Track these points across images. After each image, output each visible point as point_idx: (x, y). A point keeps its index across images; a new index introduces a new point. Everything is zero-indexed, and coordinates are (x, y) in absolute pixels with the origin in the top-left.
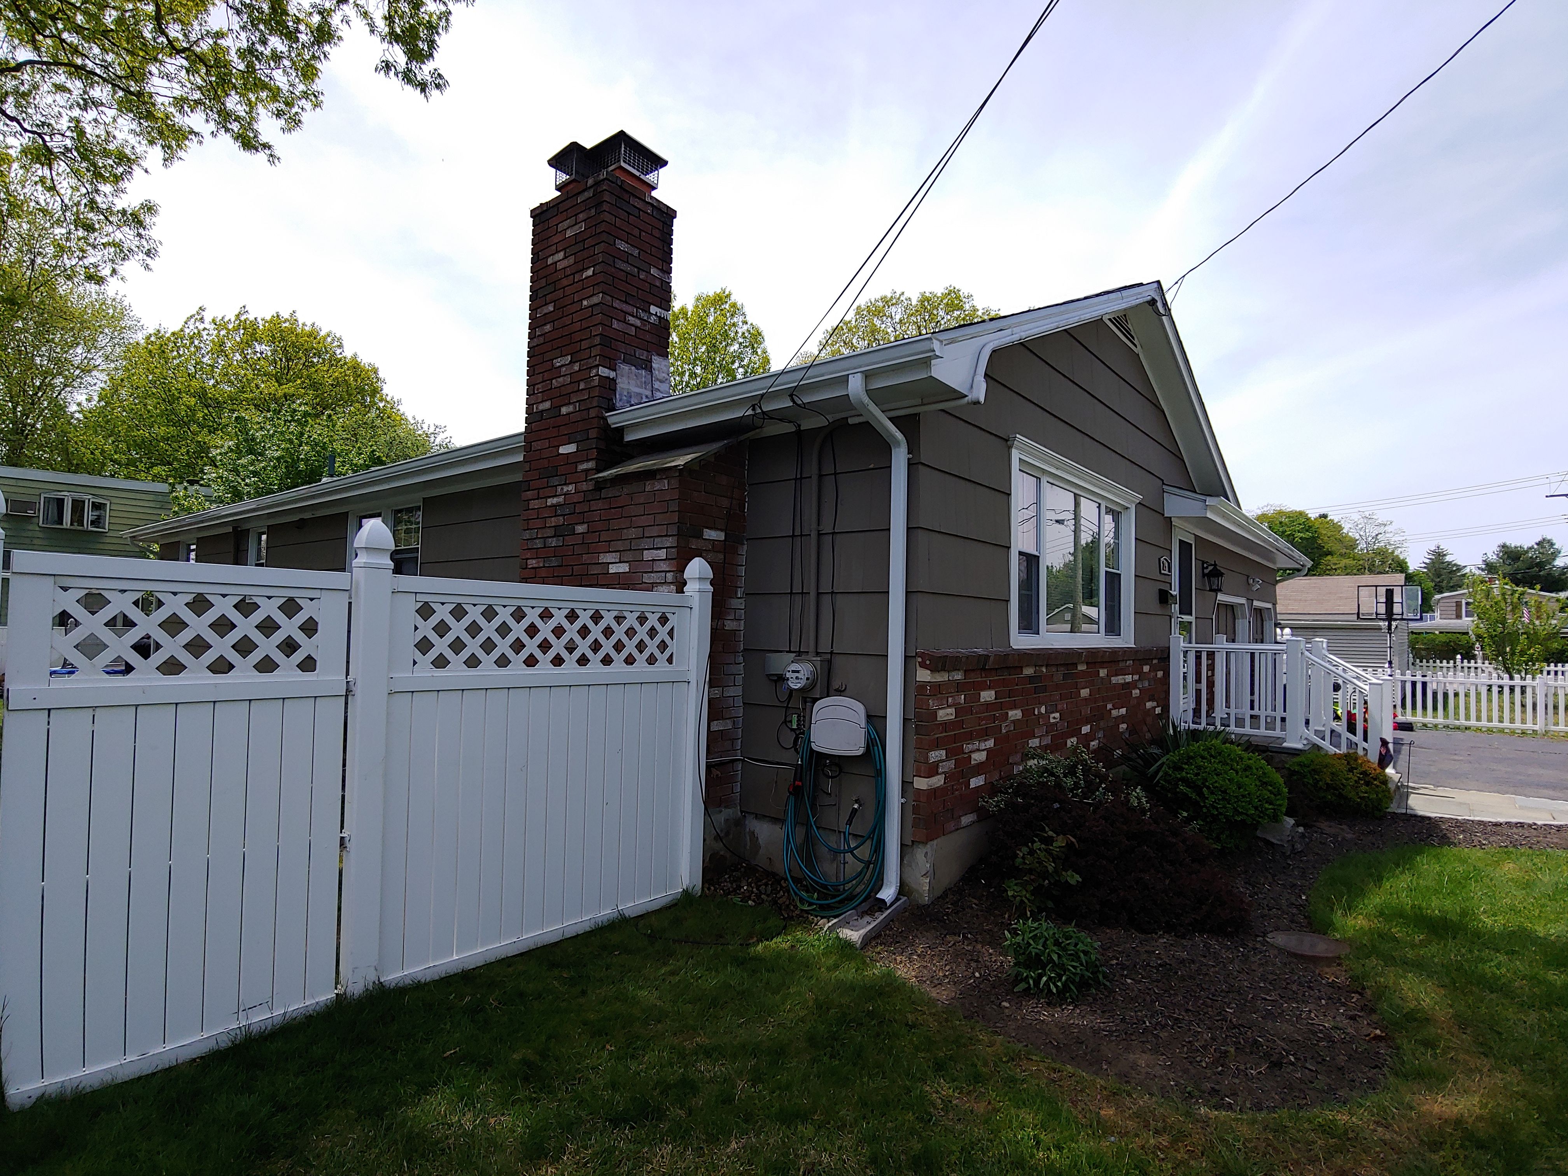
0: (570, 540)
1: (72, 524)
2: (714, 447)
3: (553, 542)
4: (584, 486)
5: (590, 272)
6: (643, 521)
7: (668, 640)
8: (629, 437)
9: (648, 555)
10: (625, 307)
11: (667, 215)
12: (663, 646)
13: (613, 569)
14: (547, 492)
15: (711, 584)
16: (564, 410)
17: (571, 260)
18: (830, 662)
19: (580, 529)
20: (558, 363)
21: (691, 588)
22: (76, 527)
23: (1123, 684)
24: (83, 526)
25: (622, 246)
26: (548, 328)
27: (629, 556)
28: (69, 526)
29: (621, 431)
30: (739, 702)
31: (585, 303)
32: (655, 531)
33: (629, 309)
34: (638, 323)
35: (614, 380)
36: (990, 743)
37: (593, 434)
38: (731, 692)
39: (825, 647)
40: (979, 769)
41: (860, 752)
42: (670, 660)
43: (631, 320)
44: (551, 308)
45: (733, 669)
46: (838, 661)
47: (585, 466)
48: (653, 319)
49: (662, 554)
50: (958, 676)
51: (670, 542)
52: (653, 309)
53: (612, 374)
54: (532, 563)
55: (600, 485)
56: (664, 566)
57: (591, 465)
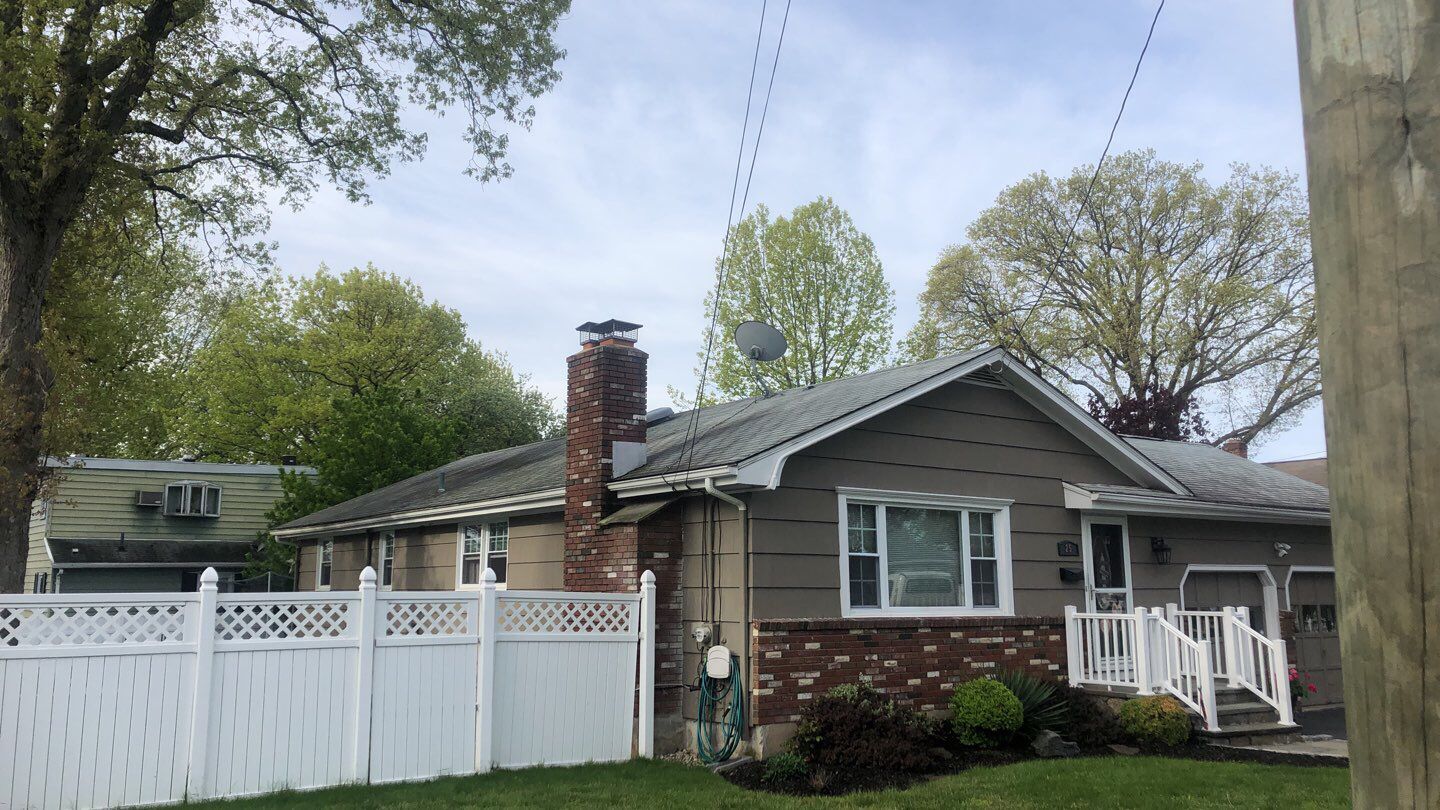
0: (589, 558)
1: (191, 511)
2: (661, 505)
3: (581, 558)
4: (595, 527)
5: (596, 403)
6: (623, 549)
7: (625, 618)
8: (620, 496)
9: (625, 568)
10: (616, 421)
11: (642, 359)
12: (621, 622)
13: (610, 576)
14: (578, 528)
15: (656, 584)
16: (586, 481)
17: (587, 394)
18: (719, 626)
19: (594, 551)
20: (582, 452)
21: (644, 587)
22: (193, 514)
23: (988, 644)
24: (200, 512)
25: (614, 386)
26: (577, 430)
27: (616, 568)
28: (188, 513)
29: (616, 493)
30: (680, 652)
31: (595, 420)
32: (627, 555)
33: (619, 421)
34: (625, 427)
35: (611, 464)
36: (818, 674)
37: (599, 497)
38: (675, 645)
39: (717, 619)
40: (805, 689)
41: (727, 676)
42: (626, 629)
43: (621, 427)
44: (577, 419)
45: (676, 632)
46: (723, 626)
47: (594, 515)
48: (635, 423)
49: (631, 568)
50: (784, 634)
51: (635, 561)
52: (635, 417)
53: (610, 461)
54: (570, 571)
55: (603, 527)
56: (632, 575)
57: (599, 515)
